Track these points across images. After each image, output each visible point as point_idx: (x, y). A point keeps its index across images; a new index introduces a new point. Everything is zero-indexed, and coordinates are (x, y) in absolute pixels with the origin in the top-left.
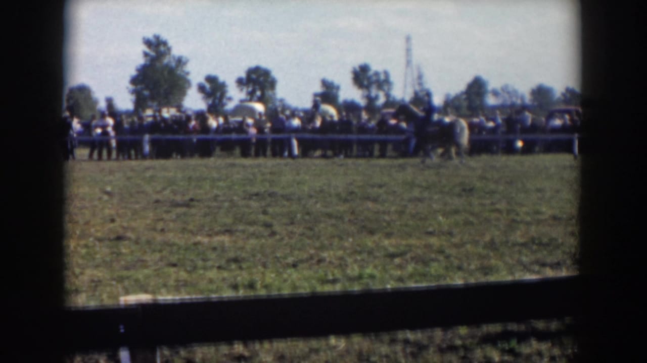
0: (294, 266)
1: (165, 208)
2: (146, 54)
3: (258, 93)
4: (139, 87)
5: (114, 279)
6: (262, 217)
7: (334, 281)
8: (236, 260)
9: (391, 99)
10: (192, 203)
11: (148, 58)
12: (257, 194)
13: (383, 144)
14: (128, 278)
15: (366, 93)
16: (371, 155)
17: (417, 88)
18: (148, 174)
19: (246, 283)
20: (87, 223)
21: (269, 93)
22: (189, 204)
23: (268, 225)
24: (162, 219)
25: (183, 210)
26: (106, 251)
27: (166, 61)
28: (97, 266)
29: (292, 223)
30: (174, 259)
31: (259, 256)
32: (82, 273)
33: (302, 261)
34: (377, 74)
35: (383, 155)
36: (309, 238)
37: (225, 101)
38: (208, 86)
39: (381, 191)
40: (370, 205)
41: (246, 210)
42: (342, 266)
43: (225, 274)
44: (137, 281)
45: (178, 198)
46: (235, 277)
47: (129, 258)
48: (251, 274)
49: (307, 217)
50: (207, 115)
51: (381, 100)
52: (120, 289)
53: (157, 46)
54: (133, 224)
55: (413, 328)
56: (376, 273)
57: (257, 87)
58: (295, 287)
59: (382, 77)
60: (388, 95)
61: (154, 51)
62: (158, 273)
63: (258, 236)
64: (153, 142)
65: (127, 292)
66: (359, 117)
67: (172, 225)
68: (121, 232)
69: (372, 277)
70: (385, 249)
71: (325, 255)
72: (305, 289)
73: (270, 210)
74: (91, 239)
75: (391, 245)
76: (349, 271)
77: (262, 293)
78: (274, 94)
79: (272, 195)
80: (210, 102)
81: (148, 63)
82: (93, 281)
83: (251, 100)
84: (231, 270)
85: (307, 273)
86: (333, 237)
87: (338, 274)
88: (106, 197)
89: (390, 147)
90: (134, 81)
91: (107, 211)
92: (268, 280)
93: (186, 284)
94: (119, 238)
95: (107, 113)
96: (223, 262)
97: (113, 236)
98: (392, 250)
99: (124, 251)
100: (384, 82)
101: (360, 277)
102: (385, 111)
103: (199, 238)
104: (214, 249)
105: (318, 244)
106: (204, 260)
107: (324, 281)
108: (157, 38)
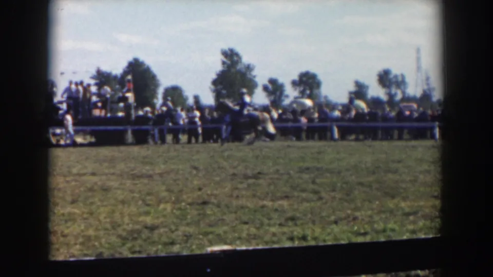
0: (336, 222)
1: (239, 180)
2: (224, 63)
3: (308, 92)
4: (219, 87)
5: (200, 234)
6: (311, 186)
7: (365, 234)
8: (293, 219)
9: (407, 96)
10: (260, 176)
11: (226, 66)
12: (308, 169)
13: (401, 130)
14: (211, 233)
15: (388, 91)
16: (392, 138)
17: (426, 87)
18: (226, 154)
19: (300, 236)
20: (181, 191)
21: (315, 91)
22: (257, 176)
23: (316, 192)
24: (237, 189)
25: (251, 181)
26: (195, 212)
27: (239, 67)
28: (188, 225)
29: (334, 190)
30: (245, 218)
31: (309, 216)
32: (177, 230)
33: (341, 219)
34: (396, 76)
35: (400, 138)
36: (346, 201)
37: (283, 98)
38: (270, 86)
39: (400, 165)
40: (390, 176)
41: (300, 181)
42: (371, 223)
43: (285, 229)
44: (219, 235)
45: (249, 172)
46: (292, 232)
47: (213, 218)
48: (303, 230)
49: (344, 186)
50: (271, 108)
51: (399, 96)
52: (206, 243)
53: (231, 56)
54: (215, 192)
55: (422, 269)
56: (396, 227)
57: (307, 87)
58: (336, 239)
59: (400, 79)
60: (404, 93)
61: (230, 60)
62: (234, 230)
63: (308, 201)
65: (211, 244)
66: (384, 109)
67: (244, 192)
68: (206, 197)
69: (393, 230)
70: (402, 209)
71: (358, 214)
72: (343, 239)
73: (318, 181)
74: (183, 204)
75: (409, 207)
76: (376, 226)
77: (313, 243)
78: (320, 93)
79: (318, 169)
80: (272, 98)
81: (226, 69)
82: (186, 236)
83: (302, 97)
84: (289, 226)
85: (345, 228)
86: (364, 200)
87: (368, 228)
88: (195, 172)
89: (406, 131)
90: (215, 83)
91: (195, 182)
92: (316, 234)
93: (255, 237)
94: (205, 203)
95: (195, 107)
96: (282, 221)
97: (200, 201)
98: (407, 210)
99: (209, 212)
100: (400, 83)
101: (384, 231)
102: (402, 105)
103: (265, 203)
104: (276, 210)
105: (353, 206)
106: (270, 219)
107: (358, 234)
108: (232, 50)
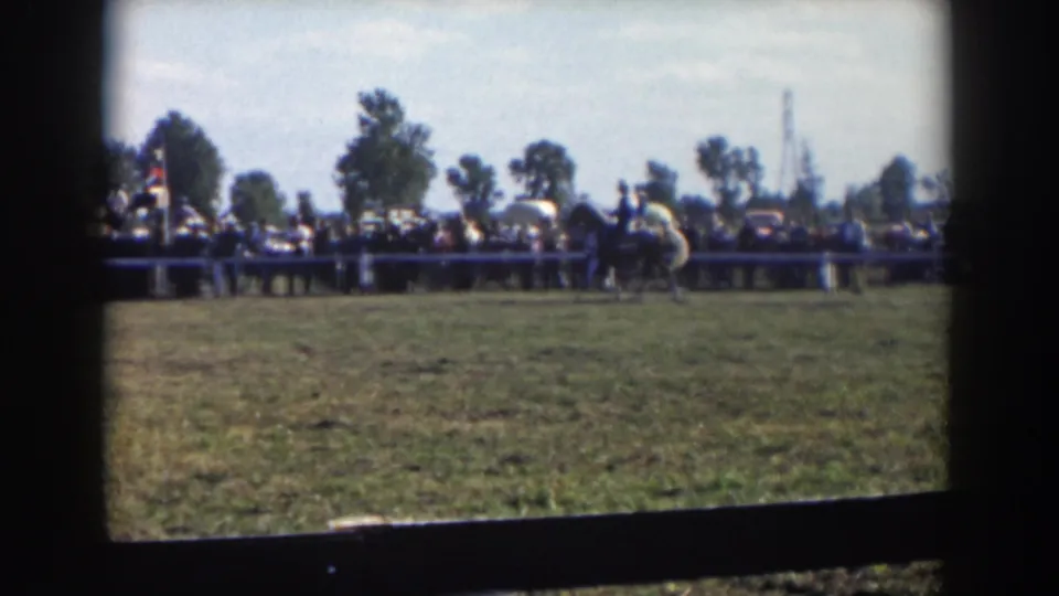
0: (610, 468)
1: (399, 375)
2: (363, 122)
3: (546, 185)
4: (353, 174)
5: (315, 491)
6: (557, 390)
7: (673, 494)
8: (516, 460)
9: (761, 194)
10: (445, 366)
11: (367, 128)
12: (548, 352)
13: (749, 268)
14: (341, 489)
15: (719, 184)
16: (730, 287)
17: (803, 176)
18: (372, 317)
19: (532, 497)
20: (273, 400)
21: (563, 185)
22: (438, 368)
23: (566, 403)
24: (397, 394)
25: (427, 378)
26: (303, 445)
27: (396, 132)
28: (290, 471)
29: (605, 399)
30: (414, 457)
31: (553, 452)
32: (264, 482)
33: (622, 461)
34: (737, 153)
35: (749, 286)
36: (633, 421)
37: (491, 198)
38: (463, 173)
39: (750, 345)
40: (732, 370)
41: (532, 378)
42: (686, 470)
43: (500, 482)
44: (355, 494)
45: (421, 360)
46: (514, 488)
47: (342, 457)
48: (540, 482)
49: (630, 389)
50: (464, 221)
51: (744, 196)
52: (328, 508)
53: (380, 108)
54: (349, 401)
55: (799, 569)
56: (742, 480)
57: (544, 176)
58: (611, 503)
59: (746, 158)
60: (754, 188)
61: (376, 116)
62: (389, 482)
63: (547, 420)
64: (378, 267)
65: (339, 512)
67: (410, 402)
68: (328, 414)
69: (735, 485)
70: (757, 439)
71: (658, 450)
72: (627, 505)
73: (571, 377)
74: (280, 426)
75: (769, 435)
76: (697, 476)
77: (559, 512)
78: (571, 187)
79: (571, 352)
80: (468, 199)
81: (367, 135)
82: (283, 495)
83: (533, 197)
84: (508, 476)
85: (629, 480)
86: (673, 420)
87: (682, 482)
88: (303, 357)
89: (760, 273)
90: (344, 165)
91: (307, 380)
92: (570, 494)
93: (433, 498)
94: (325, 425)
95: (299, 217)
96: (494, 463)
97: (315, 421)
98: (766, 441)
99: (334, 444)
100: (748, 167)
101: (716, 486)
102: (751, 214)
103: (455, 424)
104: (480, 441)
105: (647, 432)
106: (465, 460)
107: (659, 493)
108: (381, 94)
